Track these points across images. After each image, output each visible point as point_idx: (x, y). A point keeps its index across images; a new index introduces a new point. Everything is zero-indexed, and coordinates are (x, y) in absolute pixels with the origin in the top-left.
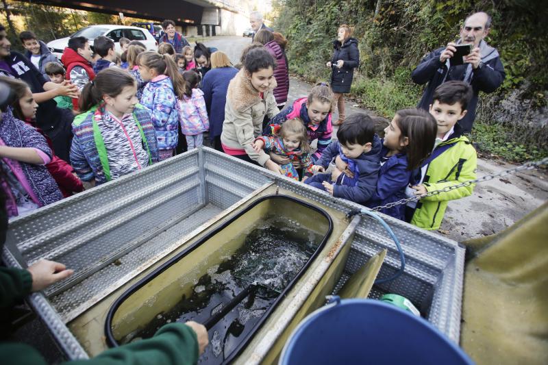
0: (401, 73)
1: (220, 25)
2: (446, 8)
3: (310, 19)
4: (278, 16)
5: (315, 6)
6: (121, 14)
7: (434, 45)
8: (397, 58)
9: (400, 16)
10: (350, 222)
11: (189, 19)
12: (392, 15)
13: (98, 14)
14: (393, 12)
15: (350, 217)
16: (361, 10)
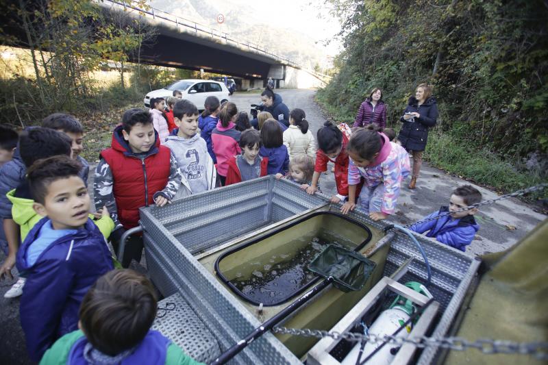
0: (459, 127)
1: (284, 79)
2: (508, 67)
3: (369, 76)
4: (338, 72)
5: (374, 65)
6: (202, 70)
7: (494, 102)
8: (455, 113)
9: (458, 74)
10: (385, 235)
11: (257, 74)
12: (451, 74)
13: (183, 70)
14: (452, 71)
15: (385, 231)
16: (419, 69)
